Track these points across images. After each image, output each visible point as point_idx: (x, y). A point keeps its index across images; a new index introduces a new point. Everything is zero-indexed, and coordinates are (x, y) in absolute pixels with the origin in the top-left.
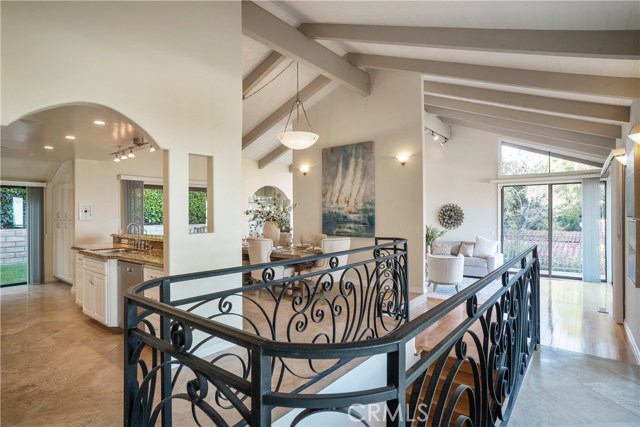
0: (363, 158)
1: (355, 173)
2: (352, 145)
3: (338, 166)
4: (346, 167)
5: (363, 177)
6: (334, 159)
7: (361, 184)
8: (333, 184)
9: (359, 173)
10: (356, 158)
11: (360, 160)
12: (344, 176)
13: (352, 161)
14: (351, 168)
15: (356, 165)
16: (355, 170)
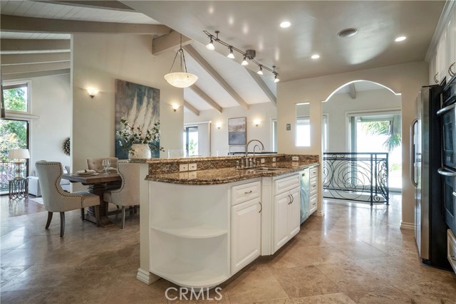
0: (154, 99)
1: (147, 109)
2: (146, 87)
3: (133, 100)
4: (140, 102)
5: (153, 113)
6: (130, 92)
7: (152, 118)
8: (128, 114)
9: (151, 110)
10: (149, 98)
11: (151, 100)
12: (138, 109)
13: (145, 99)
14: (145, 104)
15: (148, 103)
16: (147, 106)
